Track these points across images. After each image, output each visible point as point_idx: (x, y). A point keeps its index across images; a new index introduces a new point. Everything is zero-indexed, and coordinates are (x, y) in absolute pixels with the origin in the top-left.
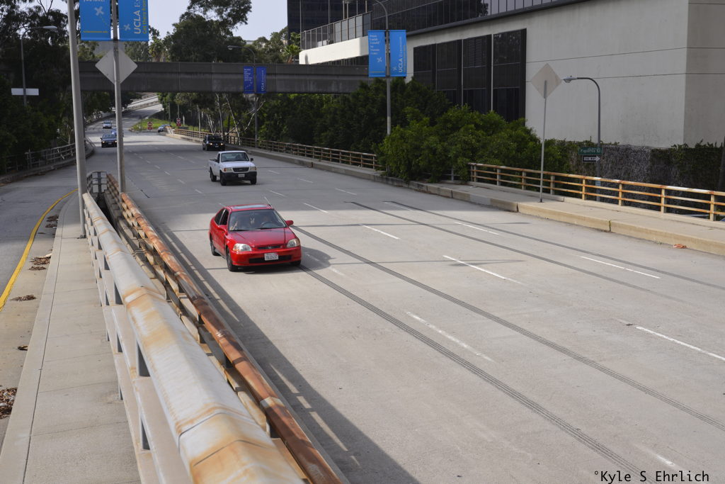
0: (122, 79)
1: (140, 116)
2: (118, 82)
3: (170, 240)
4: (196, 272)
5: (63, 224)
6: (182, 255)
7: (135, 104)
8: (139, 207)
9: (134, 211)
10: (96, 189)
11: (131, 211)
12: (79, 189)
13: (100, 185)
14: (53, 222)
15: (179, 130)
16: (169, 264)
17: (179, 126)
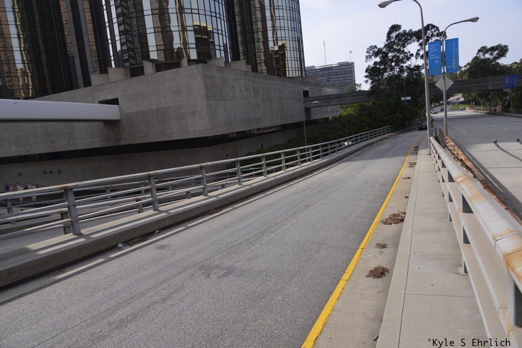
0: (447, 89)
1: (453, 104)
2: (445, 90)
3: (468, 155)
4: (481, 169)
5: (421, 149)
6: (474, 162)
7: (451, 99)
8: (454, 142)
9: (452, 143)
10: (434, 135)
11: (450, 143)
12: (428, 135)
13: (436, 133)
14: (417, 149)
15: (472, 108)
16: (469, 166)
17: (472, 106)
